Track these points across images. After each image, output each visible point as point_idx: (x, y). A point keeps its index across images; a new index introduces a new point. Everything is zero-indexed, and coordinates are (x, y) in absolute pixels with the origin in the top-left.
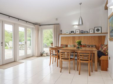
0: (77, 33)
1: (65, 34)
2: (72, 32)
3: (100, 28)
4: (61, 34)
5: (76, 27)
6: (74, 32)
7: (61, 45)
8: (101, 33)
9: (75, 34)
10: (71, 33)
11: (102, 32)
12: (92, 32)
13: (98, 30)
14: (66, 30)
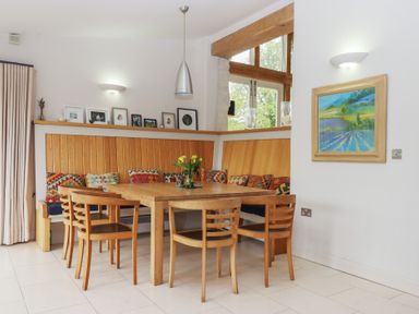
0: (117, 122)
1: (65, 123)
2: (97, 116)
3: (193, 114)
4: (42, 118)
5: (114, 97)
6: (108, 118)
7: (50, 175)
8: (197, 131)
9: (112, 125)
10: (94, 119)
11: (200, 129)
12: (171, 126)
13: (188, 120)
14: (66, 104)
